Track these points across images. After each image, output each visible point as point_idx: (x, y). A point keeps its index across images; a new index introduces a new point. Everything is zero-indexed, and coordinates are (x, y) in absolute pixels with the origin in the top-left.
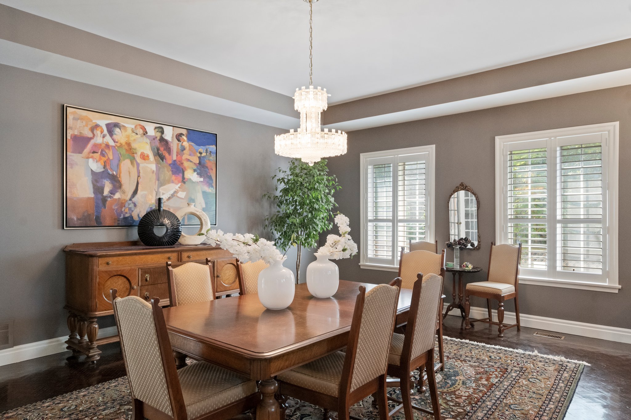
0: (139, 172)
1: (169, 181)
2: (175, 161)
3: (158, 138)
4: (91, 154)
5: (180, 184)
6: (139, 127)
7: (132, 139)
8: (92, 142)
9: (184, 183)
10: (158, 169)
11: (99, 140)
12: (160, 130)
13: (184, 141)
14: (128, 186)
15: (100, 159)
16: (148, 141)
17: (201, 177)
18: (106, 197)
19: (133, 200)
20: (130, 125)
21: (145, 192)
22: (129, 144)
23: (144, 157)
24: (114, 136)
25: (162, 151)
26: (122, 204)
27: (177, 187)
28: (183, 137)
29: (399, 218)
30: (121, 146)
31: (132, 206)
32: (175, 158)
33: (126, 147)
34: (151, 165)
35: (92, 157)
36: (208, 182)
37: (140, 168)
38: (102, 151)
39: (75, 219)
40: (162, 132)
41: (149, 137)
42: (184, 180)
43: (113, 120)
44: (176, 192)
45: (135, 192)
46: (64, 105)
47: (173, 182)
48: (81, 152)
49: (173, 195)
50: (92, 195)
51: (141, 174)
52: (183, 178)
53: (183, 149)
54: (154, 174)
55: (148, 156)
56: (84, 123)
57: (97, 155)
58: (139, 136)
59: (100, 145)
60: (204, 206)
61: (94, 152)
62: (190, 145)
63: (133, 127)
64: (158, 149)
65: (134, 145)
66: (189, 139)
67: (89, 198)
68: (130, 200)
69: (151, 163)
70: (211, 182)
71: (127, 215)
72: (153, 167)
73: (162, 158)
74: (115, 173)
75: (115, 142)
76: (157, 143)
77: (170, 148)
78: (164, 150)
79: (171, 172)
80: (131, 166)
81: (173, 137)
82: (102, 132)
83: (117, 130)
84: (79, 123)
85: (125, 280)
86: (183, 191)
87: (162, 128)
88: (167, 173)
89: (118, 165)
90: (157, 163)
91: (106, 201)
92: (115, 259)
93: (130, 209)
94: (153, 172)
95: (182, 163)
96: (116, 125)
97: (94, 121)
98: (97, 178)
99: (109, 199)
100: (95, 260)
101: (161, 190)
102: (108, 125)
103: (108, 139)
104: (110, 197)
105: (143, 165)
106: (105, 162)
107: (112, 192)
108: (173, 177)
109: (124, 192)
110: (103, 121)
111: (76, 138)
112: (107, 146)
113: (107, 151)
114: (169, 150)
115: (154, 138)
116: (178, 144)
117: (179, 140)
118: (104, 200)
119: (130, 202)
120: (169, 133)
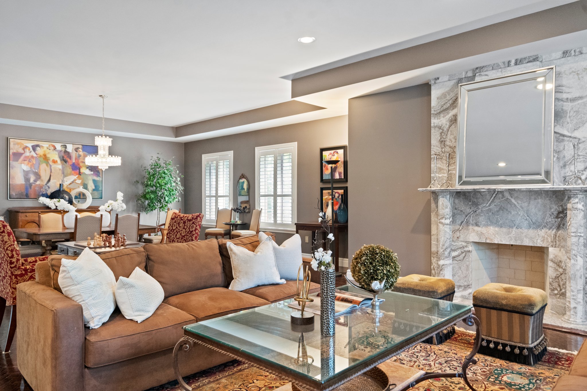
0: (51, 170)
1: (70, 175)
2: (74, 163)
3: (63, 151)
4: (23, 162)
5: (77, 176)
6: (51, 146)
7: (47, 152)
8: (24, 155)
9: (80, 175)
10: (63, 168)
11: (27, 154)
12: (65, 146)
13: (80, 151)
14: (45, 177)
15: (28, 164)
16: (57, 153)
17: (92, 171)
18: (32, 183)
19: (48, 185)
20: (45, 145)
21: (55, 181)
22: (45, 155)
23: (54, 162)
24: (37, 152)
25: (66, 158)
26: (41, 187)
27: (75, 177)
28: (79, 149)
29: (219, 195)
30: (41, 156)
31: (47, 188)
32: (74, 161)
33: (44, 157)
34: (59, 166)
35: (24, 163)
36: (96, 174)
37: (52, 168)
38: (29, 159)
39: (14, 194)
40: (65, 147)
41: (57, 151)
42: (80, 173)
43: (36, 143)
44: (75, 180)
45: (49, 180)
46: (8, 138)
47: (73, 175)
48: (17, 161)
49: (73, 182)
50: (24, 183)
51: (53, 171)
52: (80, 172)
53: (80, 156)
54: (61, 171)
55: (57, 161)
56: (19, 146)
57: (26, 162)
58: (51, 151)
59: (28, 156)
60: (94, 188)
61: (25, 160)
62: (84, 154)
63: (48, 146)
64: (63, 157)
65: (48, 156)
66: (83, 150)
67: (22, 184)
68: (46, 185)
69: (59, 165)
70: (98, 174)
71: (44, 193)
72: (60, 167)
73: (66, 162)
74: (37, 171)
75: (37, 154)
76: (62, 154)
77: (71, 156)
78: (67, 157)
79: (71, 169)
80: (46, 167)
81: (73, 150)
82: (29, 150)
83: (38, 148)
84: (16, 146)
85: (36, 224)
86: (80, 179)
87: (65, 145)
88: (69, 170)
89: (39, 167)
90: (63, 165)
91: (32, 185)
92: (30, 214)
93: (46, 190)
94: (60, 169)
95: (79, 164)
96: (38, 146)
97: (25, 145)
98: (26, 174)
99: (33, 185)
100: (20, 214)
101: (65, 179)
102: (33, 146)
103: (33, 153)
104: (34, 183)
105: (54, 166)
106: (31, 165)
107: (35, 181)
108: (73, 172)
109: (42, 181)
110: (30, 144)
111: (14, 154)
112: (32, 157)
113: (32, 160)
114: (70, 157)
115: (61, 151)
116: (76, 154)
117: (77, 151)
118: (31, 185)
119: (46, 186)
120: (70, 148)
